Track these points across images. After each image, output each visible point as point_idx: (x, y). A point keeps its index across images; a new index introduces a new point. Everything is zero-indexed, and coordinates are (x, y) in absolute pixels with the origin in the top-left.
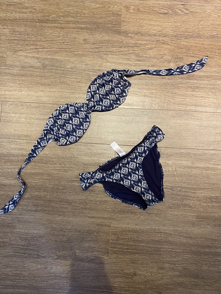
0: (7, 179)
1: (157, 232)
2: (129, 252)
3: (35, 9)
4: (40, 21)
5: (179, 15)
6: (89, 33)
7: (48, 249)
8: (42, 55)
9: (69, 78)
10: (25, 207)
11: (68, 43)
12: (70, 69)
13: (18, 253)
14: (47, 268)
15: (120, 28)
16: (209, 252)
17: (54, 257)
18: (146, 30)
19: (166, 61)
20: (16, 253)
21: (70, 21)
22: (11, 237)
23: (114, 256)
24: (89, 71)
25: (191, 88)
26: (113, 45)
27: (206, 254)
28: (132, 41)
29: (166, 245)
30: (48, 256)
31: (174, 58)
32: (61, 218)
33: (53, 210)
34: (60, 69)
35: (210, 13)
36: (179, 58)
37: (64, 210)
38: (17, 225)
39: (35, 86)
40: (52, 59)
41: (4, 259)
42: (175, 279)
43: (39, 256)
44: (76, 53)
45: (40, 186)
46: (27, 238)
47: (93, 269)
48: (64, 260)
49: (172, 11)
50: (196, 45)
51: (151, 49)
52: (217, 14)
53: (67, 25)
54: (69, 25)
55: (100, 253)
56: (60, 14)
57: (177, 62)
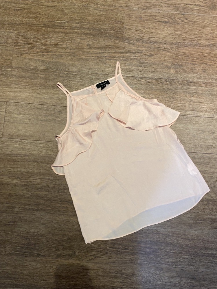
0: (9, 178)
1: (155, 233)
2: (128, 252)
3: (41, 15)
4: (46, 26)
5: (179, 24)
6: (93, 39)
7: (48, 248)
8: (47, 59)
9: (72, 81)
10: (26, 206)
11: (72, 47)
12: (74, 72)
13: (18, 252)
14: (46, 267)
15: (123, 34)
16: (206, 254)
17: (54, 256)
18: (148, 38)
19: (166, 67)
20: (16, 251)
21: (75, 27)
22: (12, 235)
23: (113, 256)
24: (92, 75)
25: (190, 94)
26: (116, 51)
27: (203, 255)
28: (134, 48)
29: (164, 246)
30: (48, 255)
31: (174, 65)
32: (62, 218)
33: (54, 210)
34: (64, 72)
35: (208, 23)
36: (179, 65)
37: (65, 210)
38: (18, 224)
39: (39, 88)
40: (56, 62)
41: (4, 258)
42: (172, 280)
43: (38, 255)
44: (80, 57)
45: (42, 186)
46: (27, 236)
47: (92, 269)
48: (64, 259)
49: (172, 20)
50: (194, 53)
51: (152, 55)
52: (215, 24)
53: (71, 31)
54: (74, 30)
55: (99, 252)
56: (66, 20)
57: (177, 68)
